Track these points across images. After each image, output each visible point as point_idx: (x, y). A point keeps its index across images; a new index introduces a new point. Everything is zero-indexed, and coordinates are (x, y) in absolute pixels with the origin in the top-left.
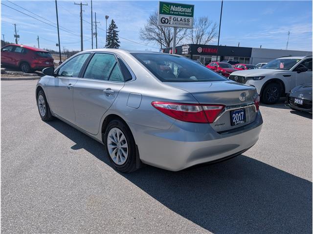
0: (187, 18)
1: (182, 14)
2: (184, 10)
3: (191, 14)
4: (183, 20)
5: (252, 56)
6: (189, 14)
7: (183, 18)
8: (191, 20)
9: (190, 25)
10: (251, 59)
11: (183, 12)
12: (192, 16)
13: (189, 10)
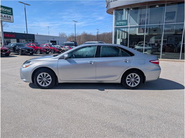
0: (9, 15)
1: (5, 12)
2: (6, 10)
3: (11, 14)
4: (6, 17)
5: (35, 39)
6: (10, 13)
7: (6, 15)
8: (11, 17)
9: (12, 20)
10: (35, 40)
11: (5, 11)
12: (12, 15)
13: (10, 11)
